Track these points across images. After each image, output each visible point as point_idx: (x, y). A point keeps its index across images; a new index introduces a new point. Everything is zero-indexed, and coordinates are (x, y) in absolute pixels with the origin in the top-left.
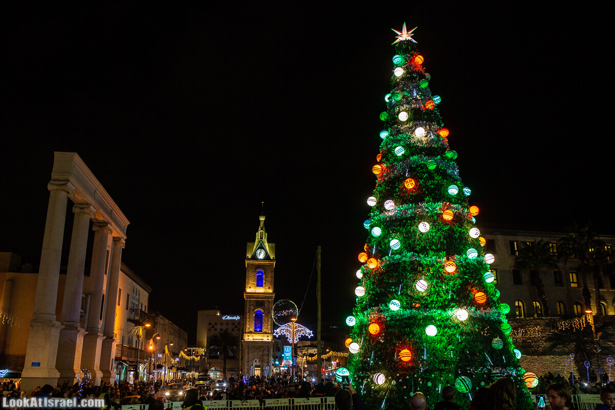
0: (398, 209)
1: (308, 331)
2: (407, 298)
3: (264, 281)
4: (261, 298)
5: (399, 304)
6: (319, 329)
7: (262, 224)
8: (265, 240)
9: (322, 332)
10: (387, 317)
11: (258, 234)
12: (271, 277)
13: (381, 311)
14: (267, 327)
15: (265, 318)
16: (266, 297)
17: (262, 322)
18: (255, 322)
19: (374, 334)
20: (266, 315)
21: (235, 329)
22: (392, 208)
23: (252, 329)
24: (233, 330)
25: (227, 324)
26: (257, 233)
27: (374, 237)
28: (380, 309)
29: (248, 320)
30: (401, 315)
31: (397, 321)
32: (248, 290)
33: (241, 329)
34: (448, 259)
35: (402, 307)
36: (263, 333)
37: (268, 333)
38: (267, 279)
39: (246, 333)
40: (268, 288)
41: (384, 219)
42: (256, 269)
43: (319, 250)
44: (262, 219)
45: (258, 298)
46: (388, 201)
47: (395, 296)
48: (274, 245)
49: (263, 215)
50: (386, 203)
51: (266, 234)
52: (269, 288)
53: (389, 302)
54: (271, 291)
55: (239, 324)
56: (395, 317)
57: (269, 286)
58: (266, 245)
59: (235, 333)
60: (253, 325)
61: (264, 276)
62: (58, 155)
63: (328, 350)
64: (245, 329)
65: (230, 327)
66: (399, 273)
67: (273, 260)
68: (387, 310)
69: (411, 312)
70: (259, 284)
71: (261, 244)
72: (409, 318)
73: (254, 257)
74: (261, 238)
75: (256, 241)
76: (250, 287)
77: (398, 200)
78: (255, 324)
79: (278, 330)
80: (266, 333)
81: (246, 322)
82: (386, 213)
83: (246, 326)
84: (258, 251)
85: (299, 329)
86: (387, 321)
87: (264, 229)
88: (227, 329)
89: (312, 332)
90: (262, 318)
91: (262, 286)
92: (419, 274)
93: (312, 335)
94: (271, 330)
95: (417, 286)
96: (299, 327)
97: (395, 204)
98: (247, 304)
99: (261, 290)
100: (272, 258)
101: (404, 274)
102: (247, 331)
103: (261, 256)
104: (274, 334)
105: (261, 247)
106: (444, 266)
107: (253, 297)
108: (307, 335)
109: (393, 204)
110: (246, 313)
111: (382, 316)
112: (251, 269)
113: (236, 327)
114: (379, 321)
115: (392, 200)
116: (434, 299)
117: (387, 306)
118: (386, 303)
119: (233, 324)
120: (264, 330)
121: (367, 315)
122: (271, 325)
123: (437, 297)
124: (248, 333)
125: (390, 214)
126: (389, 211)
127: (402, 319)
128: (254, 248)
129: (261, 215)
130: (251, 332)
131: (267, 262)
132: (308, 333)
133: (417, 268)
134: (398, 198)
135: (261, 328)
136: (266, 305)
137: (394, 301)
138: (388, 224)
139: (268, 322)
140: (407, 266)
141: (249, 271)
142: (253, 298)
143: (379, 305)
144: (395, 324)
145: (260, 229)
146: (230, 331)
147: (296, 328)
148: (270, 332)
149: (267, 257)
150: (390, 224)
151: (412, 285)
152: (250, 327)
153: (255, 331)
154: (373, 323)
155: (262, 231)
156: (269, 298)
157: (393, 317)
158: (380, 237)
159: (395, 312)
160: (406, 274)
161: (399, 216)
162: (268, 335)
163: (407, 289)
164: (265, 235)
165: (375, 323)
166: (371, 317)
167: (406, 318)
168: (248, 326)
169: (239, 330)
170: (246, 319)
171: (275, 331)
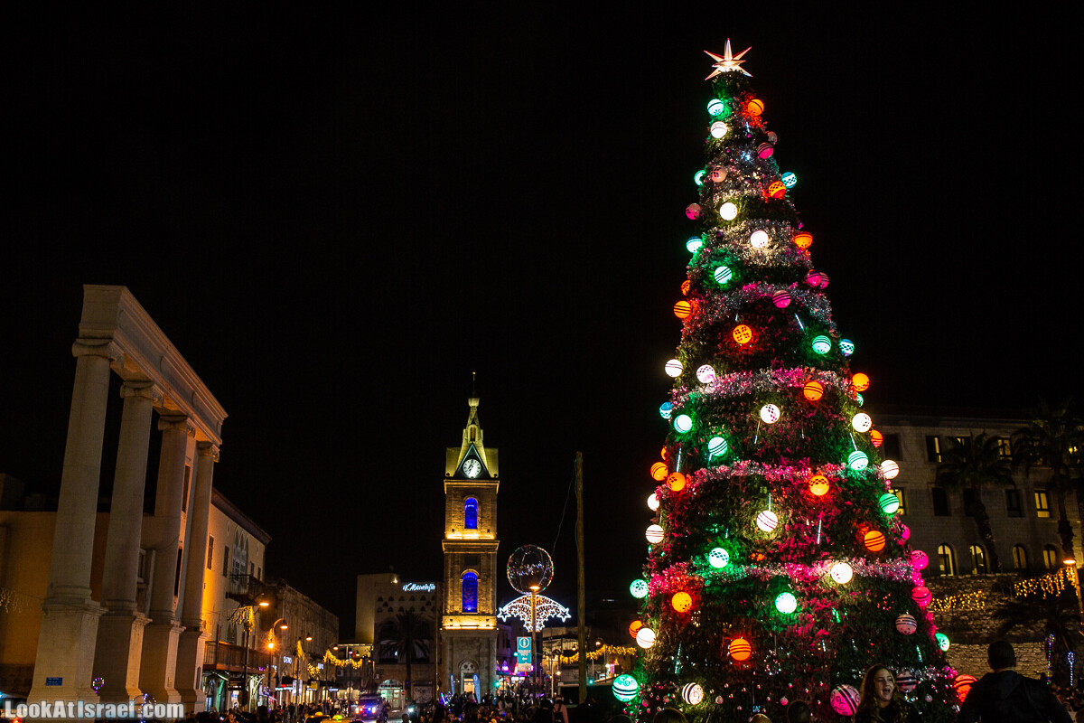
0: (722, 381)
1: (561, 608)
2: (741, 545)
3: (479, 519)
4: (475, 550)
5: (727, 556)
6: (581, 605)
7: (473, 414)
8: (479, 442)
9: (587, 610)
10: (705, 580)
11: (467, 432)
12: (492, 511)
13: (695, 569)
14: (485, 603)
15: (481, 587)
16: (482, 549)
17: (476, 593)
18: (463, 594)
19: (683, 611)
20: (483, 580)
21: (428, 609)
22: (712, 379)
23: (458, 608)
24: (423, 609)
25: (413, 599)
26: (464, 431)
27: (679, 434)
28: (692, 565)
29: (450, 590)
30: (731, 576)
31: (723, 586)
32: (450, 536)
33: (438, 608)
34: (815, 472)
35: (733, 561)
36: (479, 615)
37: (488, 615)
38: (484, 515)
39: (446, 614)
40: (486, 531)
41: (696, 399)
42: (463, 497)
43: (579, 460)
44: (474, 403)
45: (468, 550)
46: (704, 367)
47: (720, 541)
48: (496, 451)
49: (476, 397)
50: (699, 370)
51: (482, 431)
52: (488, 531)
53: (708, 552)
54: (491, 536)
55: (434, 598)
56: (721, 579)
57: (489, 527)
58: (482, 452)
59: (428, 615)
60: (461, 599)
61: (479, 510)
62: (90, 291)
63: (598, 643)
64: (446, 608)
65: (418, 604)
66: (727, 499)
67: (494, 479)
68: (705, 567)
69: (748, 571)
70: (471, 524)
71: (472, 449)
72: (746, 581)
73: (460, 475)
74: (471, 440)
75: (464, 444)
76: (453, 530)
77: (722, 365)
78: (464, 599)
79: (506, 608)
80: (483, 614)
81: (447, 595)
82: (701, 389)
83: (446, 602)
84: (468, 463)
85: (545, 605)
86: (704, 587)
87: (477, 422)
88: (412, 609)
89: (568, 610)
90: (476, 586)
91: (476, 528)
92: (762, 500)
93: (569, 616)
94: (493, 609)
95: (758, 522)
96: (545, 601)
97: (716, 372)
98: (447, 561)
99: (473, 535)
100: (492, 476)
101: (735, 500)
102: (448, 612)
103: (473, 471)
104: (499, 616)
105: (473, 456)
106: (808, 484)
107: (459, 548)
108: (559, 616)
109: (713, 373)
110: (447, 578)
111: (697, 579)
112: (455, 496)
113: (428, 604)
114: (692, 588)
115: (712, 364)
116: (791, 545)
117: (704, 559)
118: (703, 554)
119: (423, 598)
120: (480, 608)
121: (669, 576)
122: (493, 600)
123: (795, 542)
124: (451, 614)
125: (709, 390)
126: (706, 384)
127: (733, 584)
128: (460, 457)
129: (472, 397)
130: (455, 614)
131: (484, 484)
132: (563, 612)
133: (759, 489)
134: (721, 362)
135: (474, 604)
136: (483, 562)
137: (717, 550)
138: (704, 409)
139: (487, 592)
140: (740, 485)
141: (451, 501)
142: (459, 550)
143: (690, 558)
144: (719, 593)
145: (469, 422)
146: (417, 612)
147: (539, 603)
148: (491, 612)
149: (484, 475)
150: (708, 409)
151: (750, 521)
152: (454, 602)
153: (464, 611)
154: (679, 591)
155: (473, 426)
156: (488, 550)
157: (717, 580)
158: (689, 433)
159: (720, 571)
160: (739, 500)
161: (723, 394)
162: (488, 617)
163: (740, 528)
164: (480, 433)
165: (683, 591)
166: (676, 580)
167: (739, 582)
168: (450, 602)
169: (433, 610)
170: (447, 588)
171: (500, 609)
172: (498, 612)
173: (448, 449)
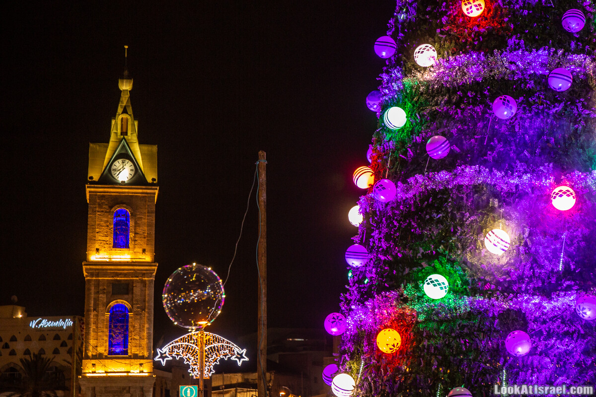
0: (447, 64)
1: (237, 349)
2: (464, 271)
3: (131, 235)
4: (125, 275)
5: (447, 284)
6: (262, 344)
7: (125, 100)
8: (133, 137)
9: (270, 351)
10: (418, 313)
11: (116, 123)
12: (149, 225)
13: (405, 300)
14: (139, 341)
15: (133, 322)
16: (136, 273)
17: (127, 330)
18: (110, 331)
19: (389, 352)
20: (136, 314)
21: (63, 350)
22: (432, 62)
23: (103, 349)
24: (56, 352)
25: (42, 338)
26: (113, 122)
27: (389, 131)
28: (402, 295)
29: (93, 327)
30: (450, 310)
31: (441, 322)
32: (93, 257)
33: (76, 349)
34: (559, 182)
35: (453, 290)
36: (130, 358)
37: (143, 357)
38: (139, 230)
39: (87, 358)
40: (140, 250)
41: (412, 87)
42: (111, 207)
43: (262, 161)
44: (126, 86)
45: (117, 275)
46: (423, 46)
47: (438, 265)
48: (155, 148)
49: (129, 78)
50: (417, 50)
51: (136, 123)
52: (144, 251)
53: (423, 279)
54: (148, 258)
55: (71, 337)
56: (438, 313)
57: (145, 247)
58: (137, 150)
59: (61, 359)
60: (106, 338)
61: (132, 223)
64: (87, 349)
65: (50, 345)
66: (448, 213)
67: (152, 184)
68: (419, 298)
69: (471, 303)
70: (120, 242)
71: (124, 146)
72: (469, 315)
73: (107, 179)
74: (122, 134)
75: (113, 138)
76: (98, 250)
77: (447, 44)
78: (110, 337)
79: (166, 349)
80: (136, 357)
81: (88, 333)
82: (419, 75)
83: (87, 342)
84: (118, 164)
85: (216, 344)
86: (418, 322)
87: (130, 110)
88: (42, 351)
89: (244, 351)
90: (127, 321)
91: (127, 247)
92: (491, 215)
93: (247, 359)
94: (149, 350)
95: (486, 242)
96: (216, 340)
97: (439, 53)
98: (89, 289)
99: (123, 256)
100: (149, 180)
101: (458, 215)
102: (90, 354)
103: (124, 174)
104: (157, 359)
105: (125, 155)
106: (550, 196)
107: (105, 273)
108: (233, 358)
109: (435, 54)
110: (89, 311)
111: (408, 312)
112: (100, 206)
113: (64, 344)
114: (402, 324)
115: (433, 43)
116: (526, 272)
117: (417, 288)
118: (417, 281)
119: (57, 337)
120: (132, 350)
121: (373, 308)
122: (149, 338)
123: (531, 268)
124: (95, 357)
125: (428, 76)
126: (425, 69)
127: (454, 319)
128: (108, 156)
129: (123, 78)
130: (99, 357)
131: (139, 191)
132: (238, 354)
133: (488, 202)
134: (446, 40)
135: (125, 344)
136: (137, 290)
137: (434, 277)
138: (422, 99)
139: (141, 329)
140: (465, 196)
141: (94, 212)
142: (105, 275)
143: (400, 286)
144: (437, 330)
145: (120, 110)
146: (49, 355)
147: (208, 342)
148: (146, 354)
149: (138, 179)
150: (427, 100)
151: (476, 240)
152: (98, 342)
153: (110, 353)
154: (386, 327)
155: (125, 116)
156: (144, 275)
157: (435, 313)
158: (402, 130)
159: (437, 303)
160: (463, 215)
161: (447, 82)
162: (142, 361)
163: (464, 249)
164: (133, 125)
165: (391, 327)
166: (382, 314)
167: (460, 317)
168: (92, 342)
169: (70, 352)
170: (88, 324)
171: (158, 350)
172: (155, 354)
173: (91, 145)
